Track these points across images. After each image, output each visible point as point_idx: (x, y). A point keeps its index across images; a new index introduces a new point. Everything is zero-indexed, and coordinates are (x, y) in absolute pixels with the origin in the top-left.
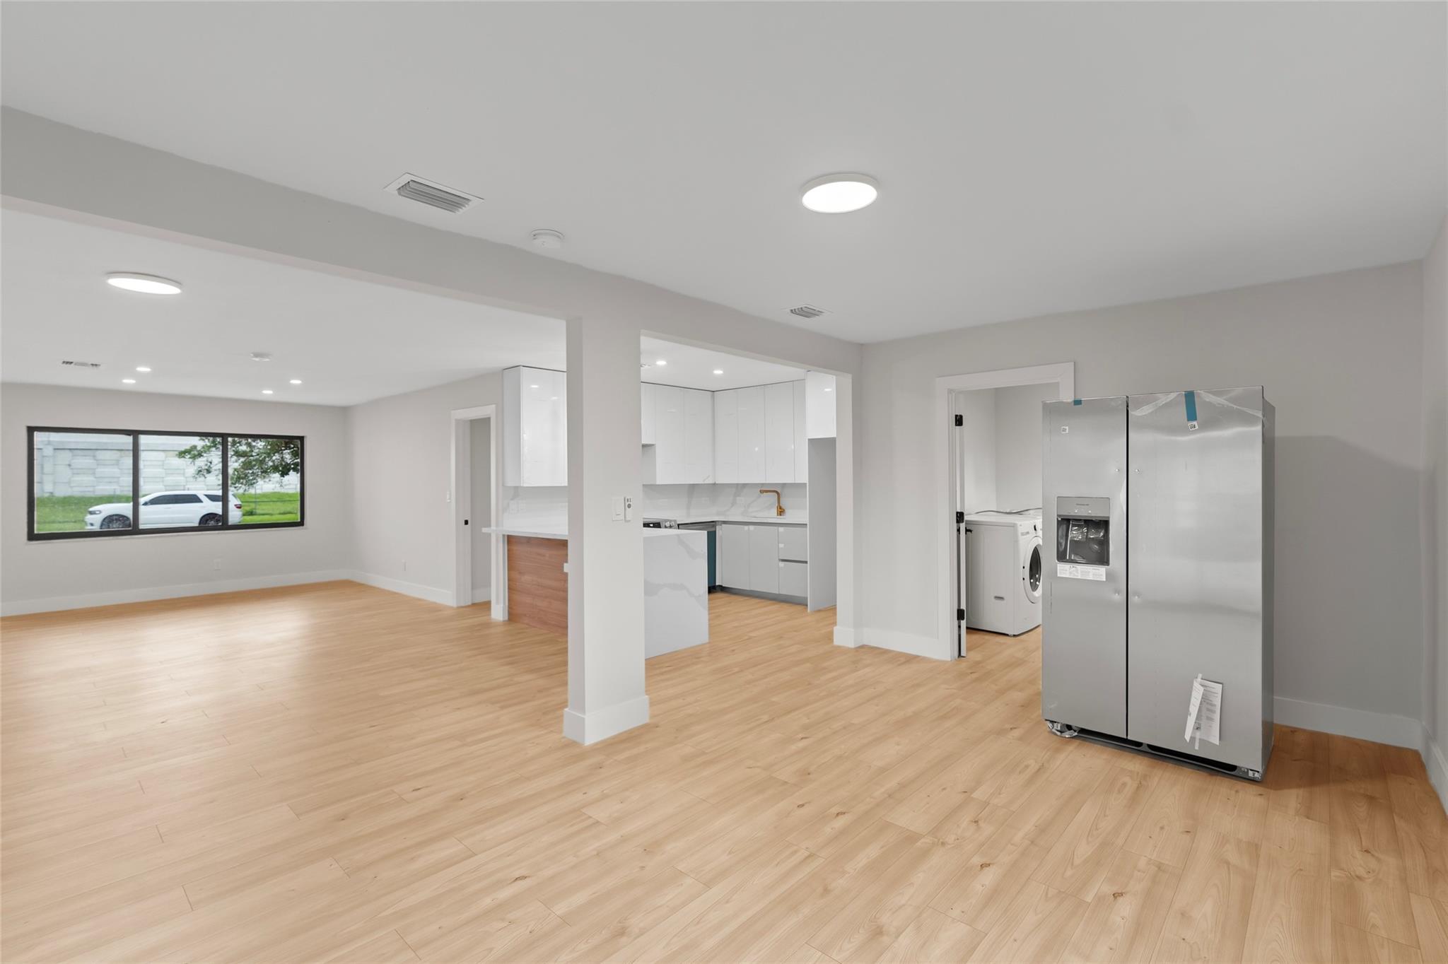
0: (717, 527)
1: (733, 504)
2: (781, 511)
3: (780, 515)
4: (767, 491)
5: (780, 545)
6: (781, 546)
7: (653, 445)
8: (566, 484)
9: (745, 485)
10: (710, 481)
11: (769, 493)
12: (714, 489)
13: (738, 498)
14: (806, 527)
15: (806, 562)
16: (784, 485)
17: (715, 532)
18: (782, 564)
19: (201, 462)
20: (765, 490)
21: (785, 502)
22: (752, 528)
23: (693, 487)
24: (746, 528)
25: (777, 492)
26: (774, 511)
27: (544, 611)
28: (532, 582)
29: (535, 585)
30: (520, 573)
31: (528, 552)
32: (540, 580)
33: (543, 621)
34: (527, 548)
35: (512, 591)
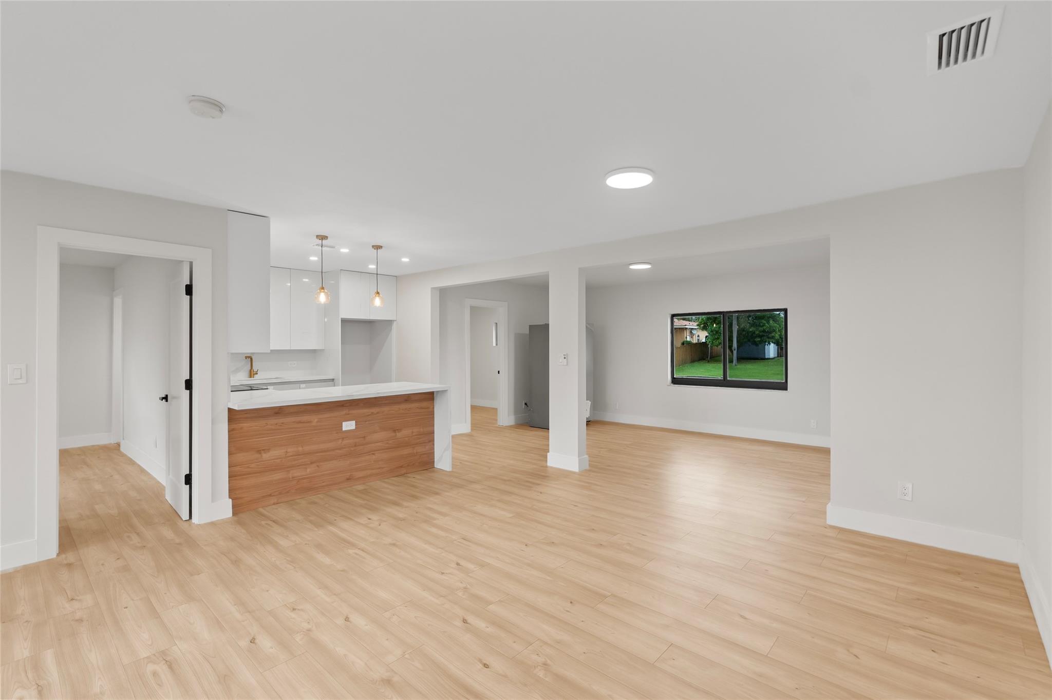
2: (253, 373)
25: (251, 359)
27: (308, 478)
28: (286, 455)
29: (291, 456)
30: (259, 452)
31: (276, 424)
32: (300, 449)
33: (307, 488)
34: (273, 421)
35: (239, 477)
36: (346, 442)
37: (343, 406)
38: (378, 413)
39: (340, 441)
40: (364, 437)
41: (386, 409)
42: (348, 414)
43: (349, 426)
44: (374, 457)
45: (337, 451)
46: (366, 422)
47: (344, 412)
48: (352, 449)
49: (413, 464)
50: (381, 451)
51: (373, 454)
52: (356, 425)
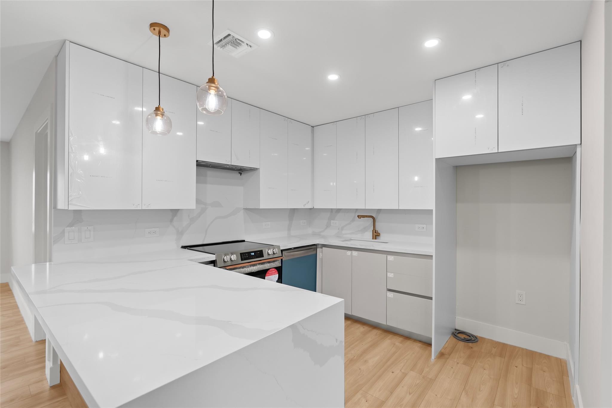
0: (318, 249)
1: (328, 226)
2: (376, 235)
3: (376, 239)
4: (364, 216)
5: (388, 274)
6: (390, 275)
7: (257, 169)
8: (195, 208)
9: (339, 211)
10: (309, 206)
11: (365, 218)
12: (312, 213)
13: (332, 221)
14: (432, 259)
15: (431, 298)
16: (379, 211)
17: (316, 255)
18: (391, 295)
20: (361, 216)
21: (379, 227)
22: (355, 253)
23: (293, 211)
24: (349, 253)
25: (373, 218)
26: (369, 235)
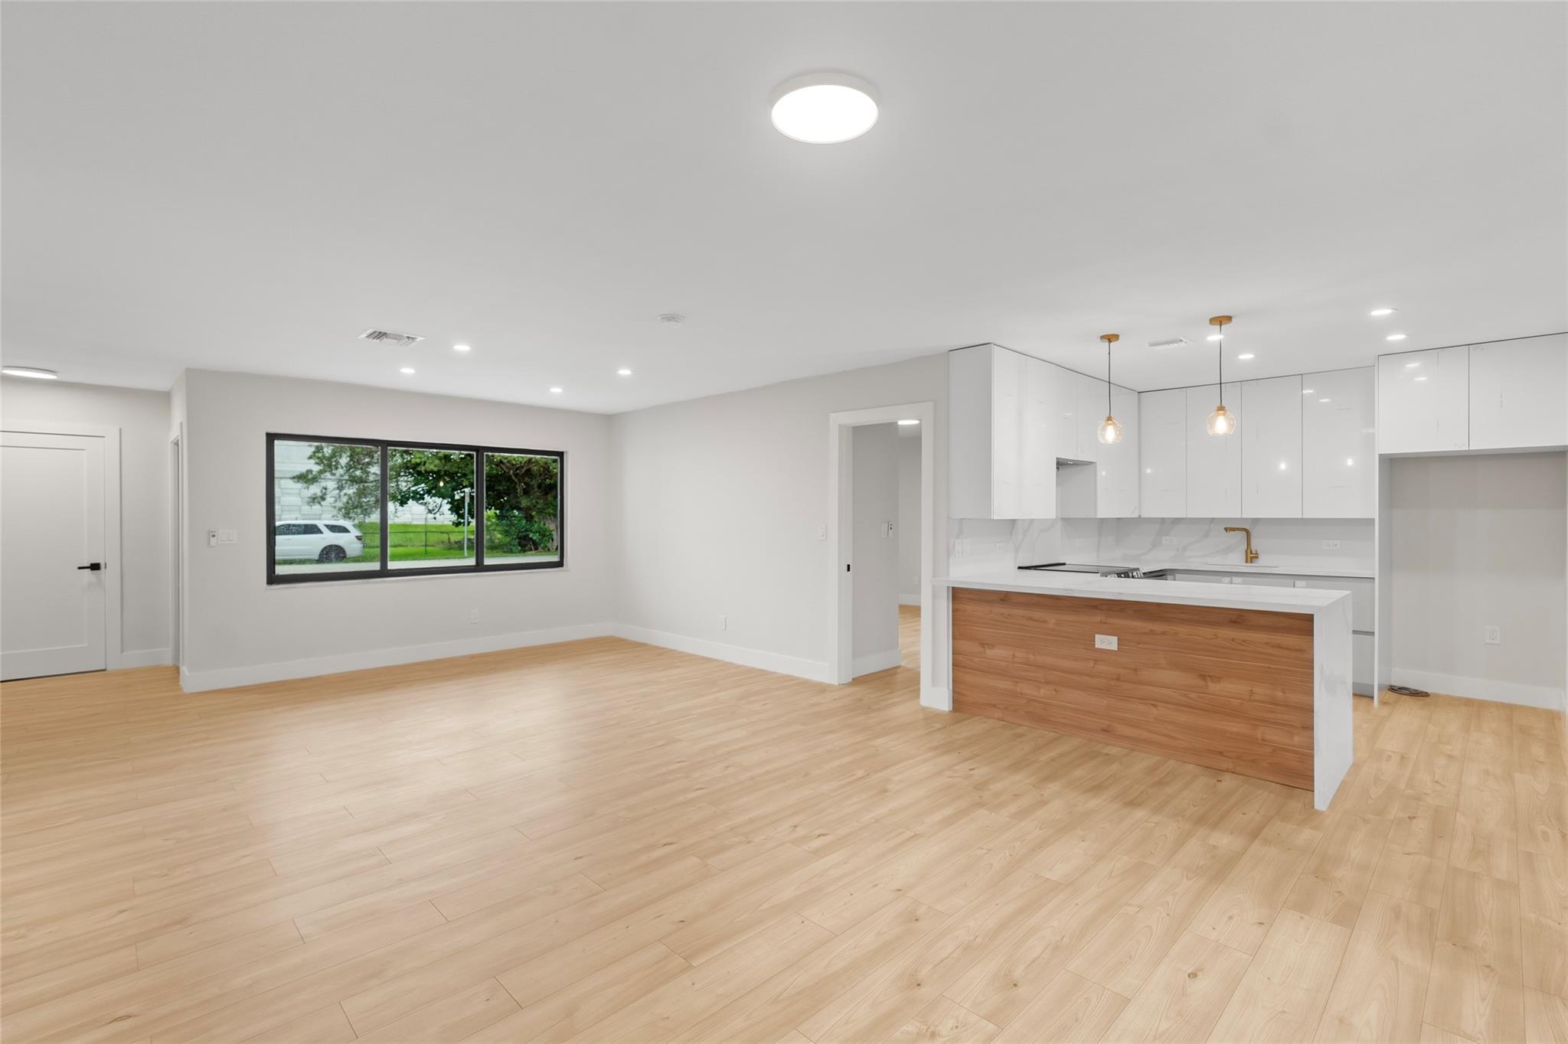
2: (1251, 557)
3: (1251, 562)
4: (1234, 529)
7: (1095, 463)
9: (1177, 521)
10: (1136, 515)
11: (1237, 532)
13: (1164, 538)
14: (1372, 582)
15: (1372, 634)
19: (315, 489)
20: (1231, 528)
21: (1257, 545)
25: (1247, 532)
26: (1242, 557)
27: (1041, 702)
28: (1013, 659)
29: (1020, 663)
30: (983, 645)
31: (1002, 614)
32: (1031, 657)
33: (1040, 716)
34: (999, 610)
35: (962, 669)
36: (1101, 668)
37: (1095, 607)
38: (1164, 633)
39: (1091, 664)
40: (1136, 670)
41: (1183, 630)
42: (1105, 623)
43: (1107, 642)
44: (1154, 711)
45: (1087, 678)
46: (1139, 643)
47: (1098, 619)
48: (1112, 682)
49: (1253, 761)
50: (1171, 706)
51: (1154, 706)
52: (1119, 645)
